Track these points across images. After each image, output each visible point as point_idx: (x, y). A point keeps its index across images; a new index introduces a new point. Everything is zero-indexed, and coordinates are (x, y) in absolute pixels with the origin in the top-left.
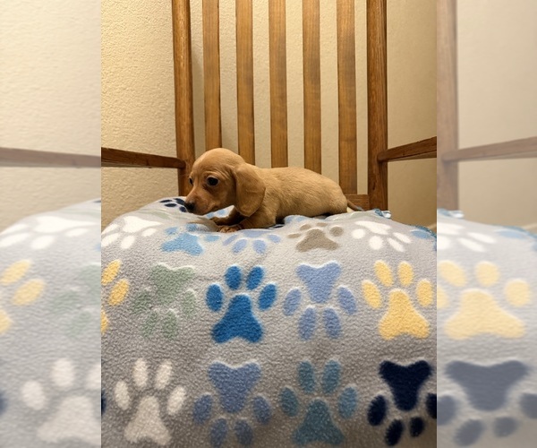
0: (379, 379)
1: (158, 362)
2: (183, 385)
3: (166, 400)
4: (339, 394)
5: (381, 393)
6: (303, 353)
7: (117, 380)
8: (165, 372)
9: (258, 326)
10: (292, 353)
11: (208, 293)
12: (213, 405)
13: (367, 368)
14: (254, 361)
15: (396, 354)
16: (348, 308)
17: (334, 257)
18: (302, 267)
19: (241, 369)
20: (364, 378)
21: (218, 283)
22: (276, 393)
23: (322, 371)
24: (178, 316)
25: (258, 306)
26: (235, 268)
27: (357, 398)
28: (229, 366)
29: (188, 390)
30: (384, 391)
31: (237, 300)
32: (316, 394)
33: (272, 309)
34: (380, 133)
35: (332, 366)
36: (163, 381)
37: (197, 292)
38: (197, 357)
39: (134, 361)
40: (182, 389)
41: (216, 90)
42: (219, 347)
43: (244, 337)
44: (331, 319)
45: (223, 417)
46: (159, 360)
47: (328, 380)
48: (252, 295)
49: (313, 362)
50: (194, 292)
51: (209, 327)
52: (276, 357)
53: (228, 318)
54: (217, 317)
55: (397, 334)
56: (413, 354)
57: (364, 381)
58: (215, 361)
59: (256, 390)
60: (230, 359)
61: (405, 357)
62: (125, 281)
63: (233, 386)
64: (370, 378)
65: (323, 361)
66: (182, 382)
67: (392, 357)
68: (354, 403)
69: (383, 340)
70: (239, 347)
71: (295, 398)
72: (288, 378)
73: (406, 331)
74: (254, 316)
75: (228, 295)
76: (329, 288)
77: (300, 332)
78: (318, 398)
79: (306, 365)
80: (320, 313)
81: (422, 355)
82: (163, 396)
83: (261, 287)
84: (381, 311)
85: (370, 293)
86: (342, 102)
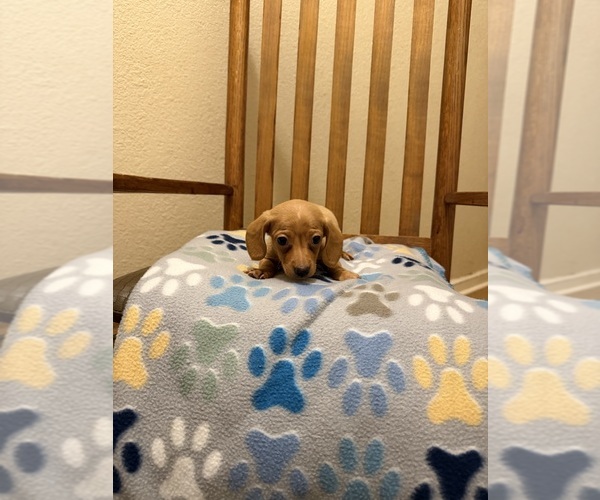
0: (425, 466)
1: (196, 423)
2: (220, 450)
3: (202, 463)
4: (382, 477)
5: (426, 480)
6: (345, 428)
7: (154, 437)
8: (202, 435)
9: (300, 396)
10: (333, 427)
11: (251, 356)
12: (249, 474)
13: (413, 452)
14: (293, 432)
15: (445, 440)
16: (396, 385)
17: (385, 327)
18: (351, 334)
19: (280, 440)
20: (409, 463)
21: (261, 346)
22: (314, 467)
23: (364, 450)
24: (218, 378)
25: (301, 374)
26: (281, 329)
27: (400, 483)
28: (268, 435)
29: (225, 456)
30: (430, 478)
31: (281, 366)
32: (356, 473)
33: (316, 379)
34: (450, 171)
35: (375, 446)
36: (200, 443)
37: (239, 354)
38: (236, 422)
39: (172, 419)
40: (218, 454)
41: (271, 111)
42: (259, 414)
43: (285, 406)
44: (377, 396)
45: (259, 486)
46: (197, 421)
47: (369, 459)
48: (296, 361)
49: (355, 439)
50: (236, 354)
51: (249, 393)
52: (316, 430)
53: (270, 384)
54: (259, 382)
55: (447, 418)
56: (464, 442)
57: (409, 466)
58: (253, 429)
59: (294, 462)
60: (269, 428)
61: (456, 444)
62: (166, 334)
63: (271, 456)
64: (416, 464)
65: (366, 439)
66: (219, 446)
67: (441, 443)
68: (396, 488)
69: (431, 423)
70: (280, 416)
71: (334, 475)
72: (328, 453)
73: (457, 416)
74: (297, 385)
75: (271, 359)
76: (378, 362)
77: (343, 407)
78: (359, 478)
79: (347, 442)
80: (366, 389)
81: (473, 444)
82: (200, 459)
83: (306, 354)
84: (431, 392)
85: (420, 371)
86: (410, 132)
